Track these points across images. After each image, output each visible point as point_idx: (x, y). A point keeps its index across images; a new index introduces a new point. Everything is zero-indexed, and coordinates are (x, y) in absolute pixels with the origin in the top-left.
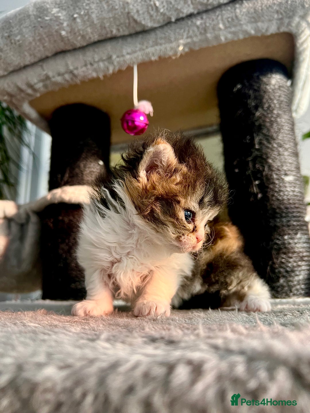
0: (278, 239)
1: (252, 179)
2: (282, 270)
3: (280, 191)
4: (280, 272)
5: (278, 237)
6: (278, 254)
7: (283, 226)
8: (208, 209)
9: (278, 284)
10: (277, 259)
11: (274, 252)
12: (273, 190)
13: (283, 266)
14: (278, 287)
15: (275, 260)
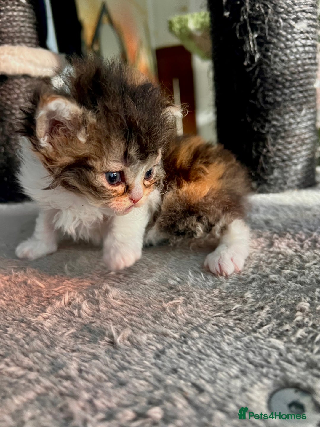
0: (277, 120)
1: (249, 28)
2: (277, 159)
3: (287, 47)
4: (274, 162)
5: (277, 117)
6: (275, 139)
7: (285, 100)
8: (137, 164)
9: (271, 177)
10: (273, 145)
11: (269, 137)
12: (276, 47)
13: (279, 154)
14: (271, 180)
15: (270, 148)
